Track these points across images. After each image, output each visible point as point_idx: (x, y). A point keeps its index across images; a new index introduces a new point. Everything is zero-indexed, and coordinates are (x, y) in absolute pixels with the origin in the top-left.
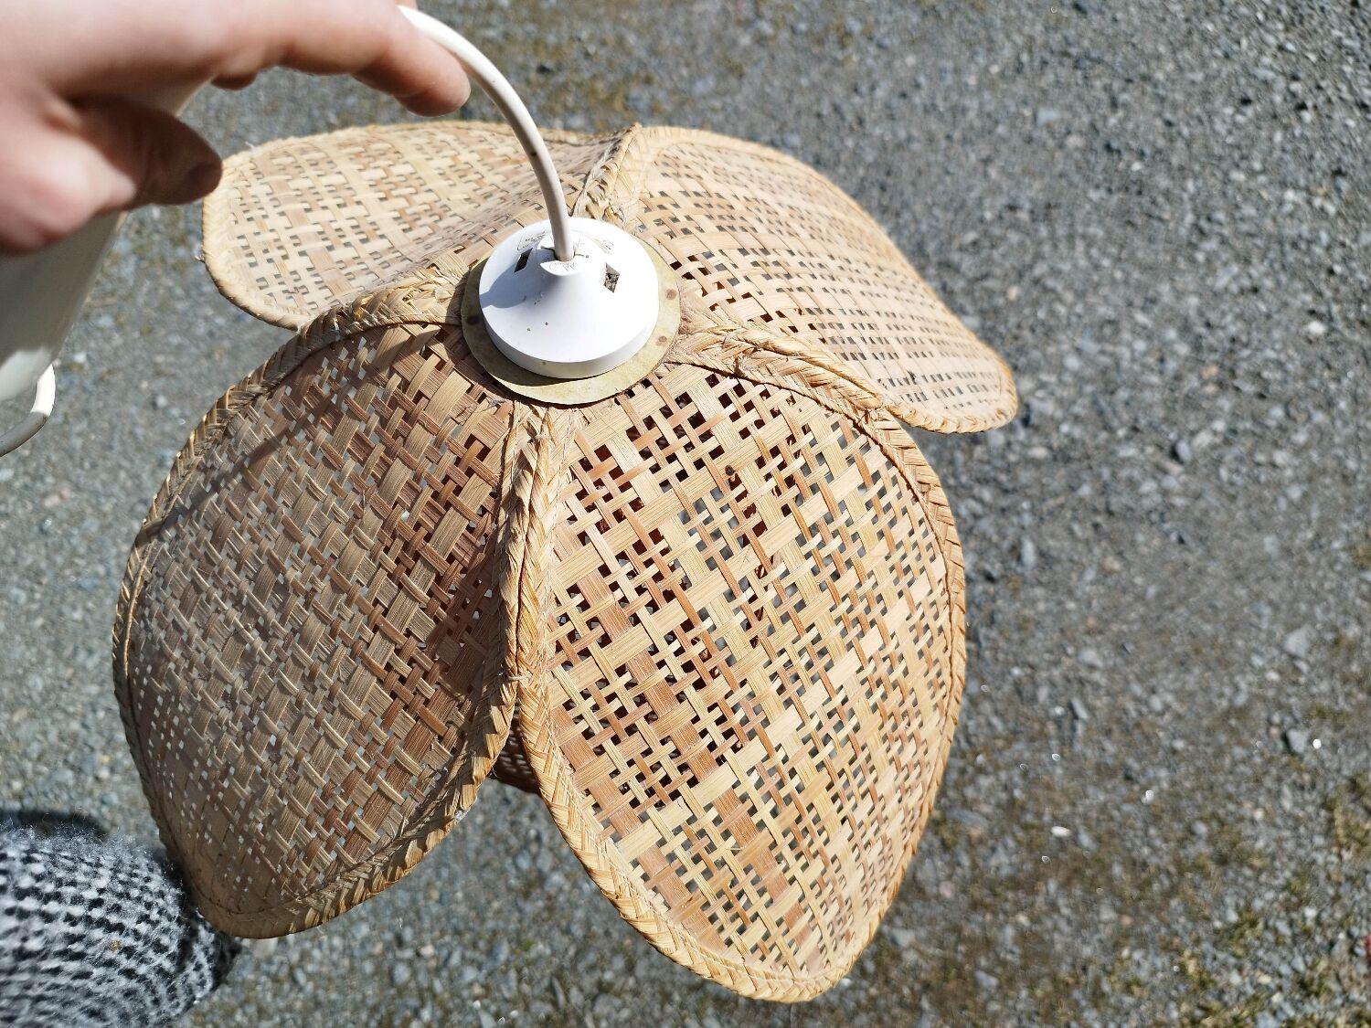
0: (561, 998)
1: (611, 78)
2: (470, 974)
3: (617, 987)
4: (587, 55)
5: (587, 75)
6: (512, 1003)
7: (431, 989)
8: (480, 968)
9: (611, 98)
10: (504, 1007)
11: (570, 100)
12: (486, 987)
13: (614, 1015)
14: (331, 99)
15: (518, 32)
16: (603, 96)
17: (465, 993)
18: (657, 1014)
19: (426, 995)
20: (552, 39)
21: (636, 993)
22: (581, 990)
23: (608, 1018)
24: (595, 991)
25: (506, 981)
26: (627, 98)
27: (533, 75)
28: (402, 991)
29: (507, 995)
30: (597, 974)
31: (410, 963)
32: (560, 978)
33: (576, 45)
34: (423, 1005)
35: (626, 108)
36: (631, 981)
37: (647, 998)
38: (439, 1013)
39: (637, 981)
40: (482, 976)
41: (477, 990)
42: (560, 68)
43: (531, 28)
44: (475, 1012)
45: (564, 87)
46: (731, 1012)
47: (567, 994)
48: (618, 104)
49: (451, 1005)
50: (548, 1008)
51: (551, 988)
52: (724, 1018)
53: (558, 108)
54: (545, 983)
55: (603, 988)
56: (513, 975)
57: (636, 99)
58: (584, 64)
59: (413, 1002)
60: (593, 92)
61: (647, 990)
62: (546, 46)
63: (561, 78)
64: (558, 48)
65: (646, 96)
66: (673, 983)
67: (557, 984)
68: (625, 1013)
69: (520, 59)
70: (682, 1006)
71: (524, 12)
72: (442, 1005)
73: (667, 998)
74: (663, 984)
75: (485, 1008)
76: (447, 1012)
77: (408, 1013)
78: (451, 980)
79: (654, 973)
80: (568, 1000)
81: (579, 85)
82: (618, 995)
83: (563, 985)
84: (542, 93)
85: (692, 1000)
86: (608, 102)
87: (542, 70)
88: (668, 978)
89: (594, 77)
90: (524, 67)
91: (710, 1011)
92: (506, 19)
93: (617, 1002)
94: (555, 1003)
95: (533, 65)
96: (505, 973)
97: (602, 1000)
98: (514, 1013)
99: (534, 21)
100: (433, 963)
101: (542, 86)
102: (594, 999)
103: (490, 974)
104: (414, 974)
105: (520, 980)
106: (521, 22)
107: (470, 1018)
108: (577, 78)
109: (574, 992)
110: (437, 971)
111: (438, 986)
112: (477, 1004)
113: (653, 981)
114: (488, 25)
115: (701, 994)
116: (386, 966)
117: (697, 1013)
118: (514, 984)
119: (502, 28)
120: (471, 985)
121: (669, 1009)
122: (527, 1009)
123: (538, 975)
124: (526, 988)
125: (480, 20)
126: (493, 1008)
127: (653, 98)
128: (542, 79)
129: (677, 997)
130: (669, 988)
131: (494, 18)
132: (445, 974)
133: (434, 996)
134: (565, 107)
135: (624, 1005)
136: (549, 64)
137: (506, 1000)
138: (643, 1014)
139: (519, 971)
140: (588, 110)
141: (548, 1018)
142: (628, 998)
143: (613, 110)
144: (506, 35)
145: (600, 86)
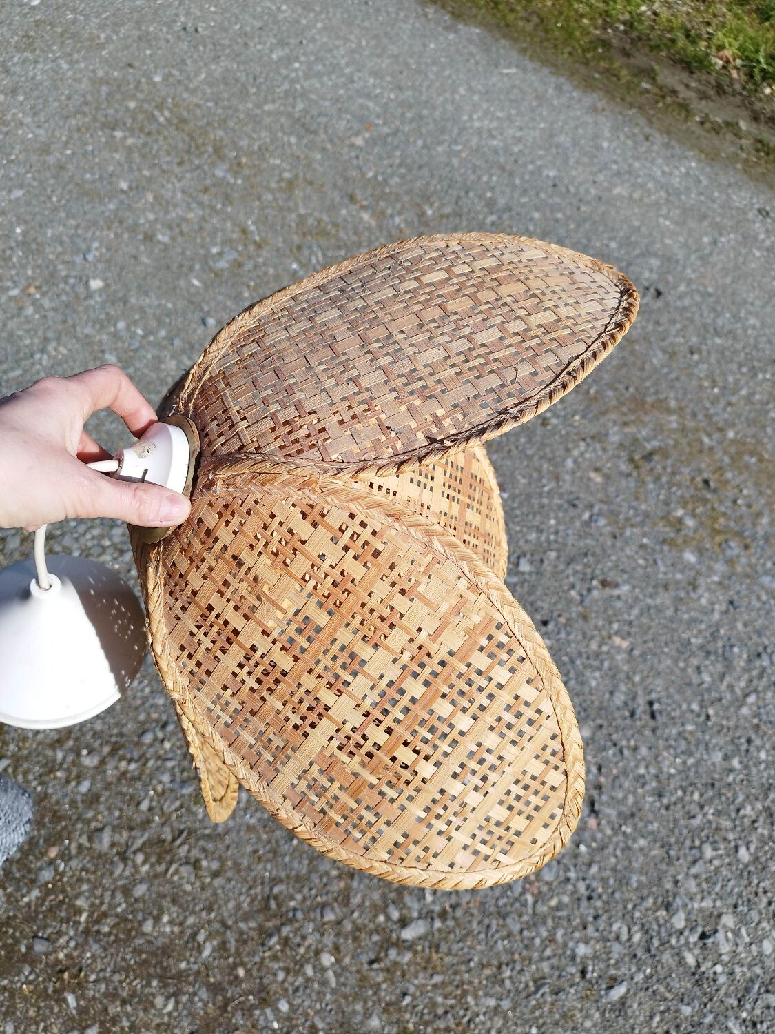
0: (178, 842)
1: (732, 524)
2: (166, 778)
3: (201, 873)
4: (735, 502)
5: (723, 509)
6: (162, 813)
7: (147, 760)
8: (172, 781)
9: (719, 532)
10: (157, 810)
11: (700, 510)
12: (164, 792)
13: (184, 881)
14: (603, 382)
15: (719, 455)
16: (716, 526)
17: (154, 782)
18: (197, 909)
19: (143, 760)
20: (729, 475)
21: (203, 888)
22: (189, 851)
23: (181, 878)
24: (192, 860)
25: (172, 802)
26: (726, 541)
27: (699, 479)
28: (138, 744)
29: (165, 807)
30: (203, 856)
31: (155, 739)
32: (189, 834)
33: (736, 491)
34: (137, 761)
35: (720, 545)
36: (208, 880)
37: (204, 897)
38: (136, 773)
39: (210, 884)
40: (168, 786)
41: (159, 788)
42: (715, 491)
43: (727, 460)
44: (147, 795)
45: (705, 501)
46: (221, 957)
47: (183, 844)
48: (718, 539)
49: (144, 777)
50: (169, 838)
51: (181, 832)
52: (215, 954)
53: (690, 507)
54: (182, 827)
55: (196, 865)
56: (178, 804)
57: (731, 548)
58: (729, 504)
59: (136, 755)
60: (715, 520)
61: (208, 893)
62: (721, 475)
63: (709, 496)
64: (727, 482)
65: (736, 551)
66: (220, 907)
67: (185, 834)
68: (188, 888)
69: (703, 466)
70: (209, 922)
71: (733, 450)
72: (142, 772)
73: (209, 909)
74: (216, 902)
75: (152, 800)
76: (139, 778)
77: (129, 756)
78: (158, 768)
79: (220, 891)
80: (179, 846)
81: (713, 509)
82: (197, 876)
83: (186, 839)
84: (692, 491)
85: (216, 926)
86: (716, 532)
87: (706, 482)
88: (221, 902)
89: (724, 514)
90: (700, 471)
91: (215, 943)
92: (720, 442)
93: (192, 879)
94: (174, 840)
95: (705, 475)
96: (177, 799)
97: (189, 868)
98: (157, 818)
99: (732, 458)
100: (161, 752)
101: (696, 489)
102: (187, 863)
103: (172, 790)
104: (151, 745)
105: (176, 810)
106: (725, 452)
107: (142, 794)
108: (716, 506)
109: (186, 847)
110: (158, 758)
111: (151, 763)
112: (152, 793)
113: (215, 894)
114: (709, 435)
115: (222, 930)
116: (147, 726)
117: (210, 934)
118: (173, 807)
119: (714, 444)
120: (160, 782)
121: (204, 914)
122: (163, 825)
123: (184, 819)
124: (174, 816)
125: (709, 429)
126: (154, 804)
127: (738, 556)
128: (700, 485)
129: (213, 915)
130: (216, 907)
131: (716, 436)
132: (159, 763)
133: (144, 765)
134: (694, 510)
135: (192, 884)
136: (712, 484)
137: (162, 809)
138: (193, 899)
139: (181, 807)
140: (701, 523)
141: (164, 841)
142: (198, 884)
143: (713, 538)
144: (711, 449)
145: (722, 520)
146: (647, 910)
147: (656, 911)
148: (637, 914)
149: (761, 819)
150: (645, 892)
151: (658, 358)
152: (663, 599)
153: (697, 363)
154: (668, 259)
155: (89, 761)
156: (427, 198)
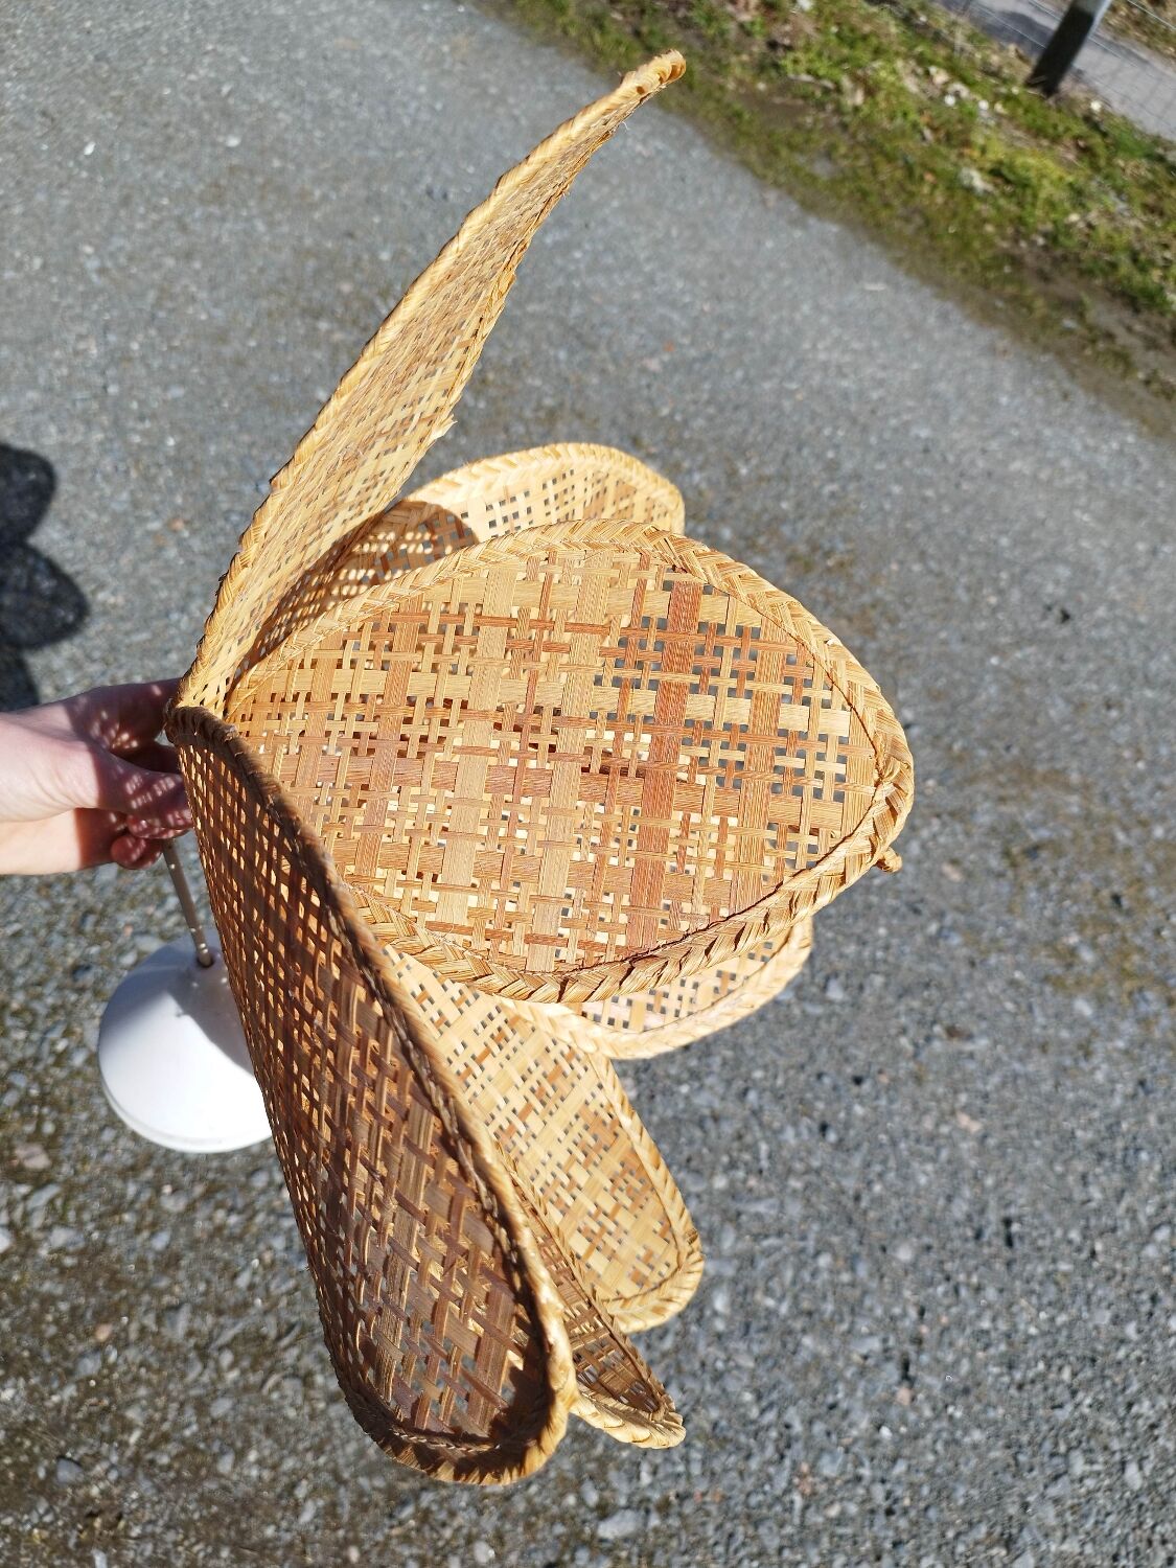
0: (285, 1341)
1: (1151, 965)
2: (279, 1243)
3: (312, 1393)
4: (1158, 932)
5: (1138, 941)
6: (267, 1296)
7: (255, 1213)
8: (288, 1249)
9: (1130, 975)
10: (260, 1290)
11: (1104, 938)
12: (273, 1262)
13: (286, 1402)
14: (973, 736)
15: (1138, 859)
16: (1127, 965)
17: (262, 1247)
18: (301, 1447)
19: (249, 1212)
20: (1152, 892)
21: (312, 1417)
22: (299, 1358)
23: (283, 1397)
24: (302, 1372)
25: (284, 1281)
26: (1141, 990)
27: (1105, 893)
28: (245, 1187)
29: (273, 1287)
30: (318, 1367)
31: (270, 1183)
32: (303, 1332)
33: (1161, 916)
34: (240, 1213)
35: (1130, 994)
36: (321, 1405)
37: (312, 1430)
38: (237, 1231)
39: (324, 1412)
40: (281, 1255)
41: (268, 1257)
42: (1129, 913)
43: (1150, 868)
44: (248, 1264)
45: (1113, 927)
46: (327, 1526)
47: (292, 1345)
48: (1128, 985)
49: (247, 1237)
50: (273, 1333)
51: (291, 1327)
52: (319, 1521)
53: (1089, 932)
54: (294, 1319)
55: (307, 1380)
56: (291, 1283)
57: (1146, 1001)
58: (1148, 934)
59: (240, 1203)
60: (1126, 956)
61: (319, 1427)
62: (1141, 890)
63: (1119, 919)
64: (1148, 902)
65: (1154, 1007)
66: (334, 1449)
67: (296, 1330)
68: (291, 1413)
69: (1113, 873)
70: (316, 1470)
71: (1160, 855)
72: (245, 1230)
73: (318, 1450)
74: (329, 1440)
75: (254, 1273)
76: (240, 1238)
77: (229, 1203)
78: (269, 1228)
79: (336, 1425)
80: (286, 1349)
81: (1124, 940)
82: (306, 1398)
83: (297, 1338)
84: (1094, 909)
85: (326, 1477)
86: (1124, 974)
87: (1116, 899)
88: (337, 1442)
89: (1141, 950)
90: (1108, 881)
91: (321, 1503)
92: (1142, 842)
93: (299, 1401)
94: (279, 1337)
95: (1116, 888)
96: (291, 1276)
97: (297, 1383)
98: (258, 1301)
99: (1158, 867)
100: (277, 1203)
101: (1101, 906)
102: (294, 1375)
103: (285, 1263)
104: (264, 1191)
105: (289, 1293)
106: (1148, 857)
107: (242, 1262)
108: (1129, 935)
109: (295, 1352)
110: (272, 1211)
111: (260, 1218)
112: (256, 1262)
113: (329, 1428)
114: (1126, 829)
115: (333, 1484)
116: (260, 1163)
117: (315, 1489)
118: (284, 1288)
119: (1132, 843)
120: (270, 1248)
121: (309, 1456)
122: (266, 1313)
123: (298, 1308)
124: (283, 1302)
125: (1126, 820)
126: (257, 1279)
127: (1157, 1015)
128: (1108, 902)
129: (322, 1460)
130: (328, 1448)
131: (1137, 832)
132: (272, 1219)
133: (251, 1218)
134: (1095, 937)
135: (298, 1409)
136: (1125, 903)
137: (267, 1289)
138: (296, 1432)
139: (296, 1289)
140: (1105, 959)
141: (264, 1338)
142: (306, 1409)
143: (1120, 984)
144: (1127, 850)
145: (1136, 958)
146: (977, 1543)
147: (990, 1547)
148: (961, 1548)
149: (1165, 1424)
150: (976, 1515)
151: (1057, 710)
152: (1038, 1065)
153: (1115, 722)
154: (1083, 569)
155: (172, 1204)
156: (741, 450)
